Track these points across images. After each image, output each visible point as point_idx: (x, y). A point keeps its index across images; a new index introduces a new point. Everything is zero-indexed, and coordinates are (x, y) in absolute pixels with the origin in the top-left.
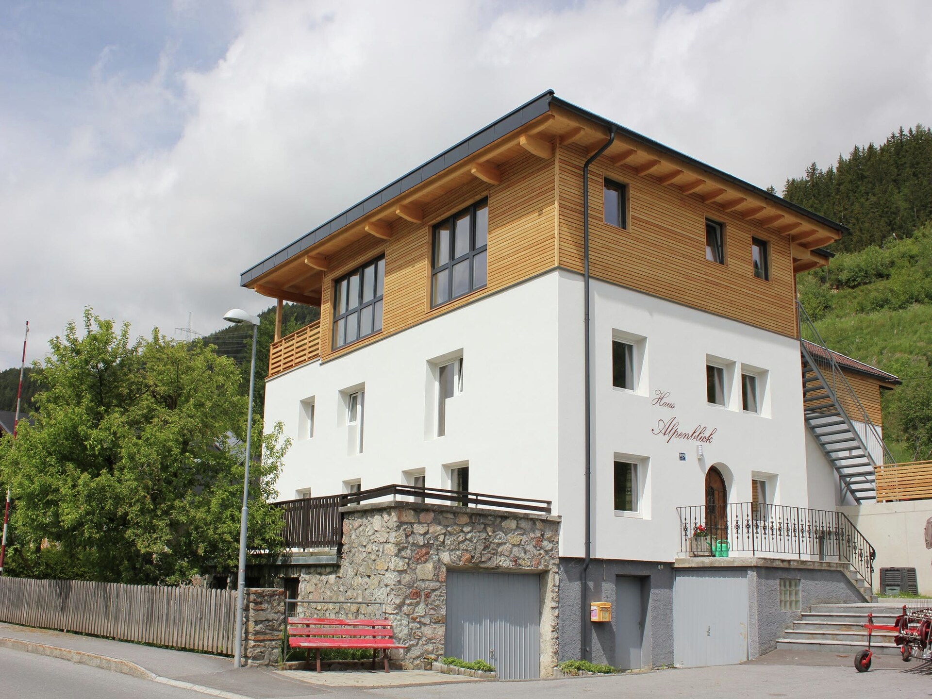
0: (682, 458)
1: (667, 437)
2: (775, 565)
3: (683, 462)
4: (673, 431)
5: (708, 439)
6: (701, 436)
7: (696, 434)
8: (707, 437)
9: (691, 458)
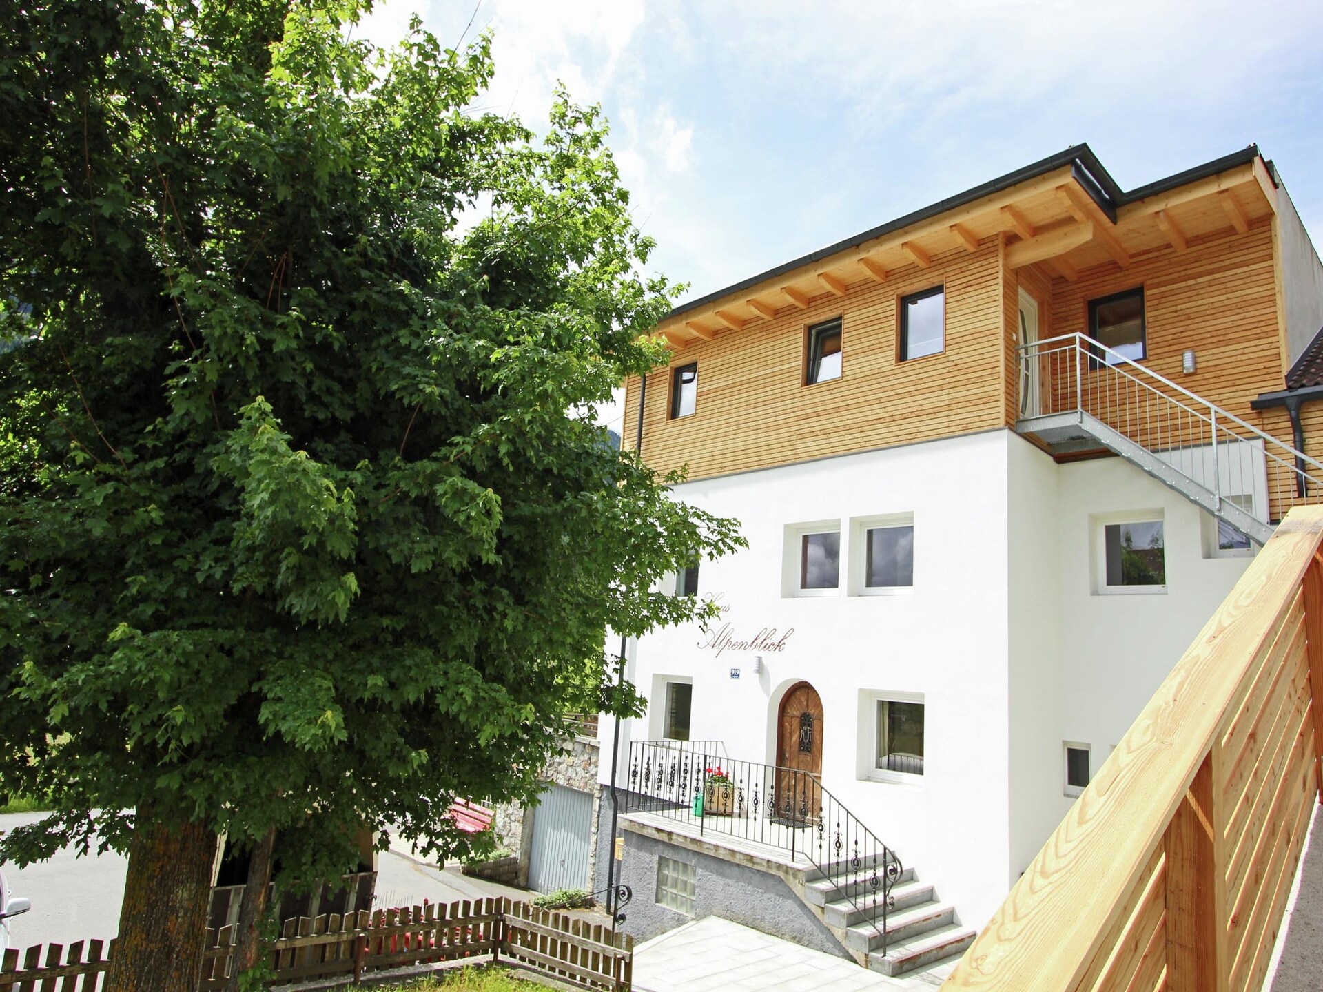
0: (735, 675)
1: (716, 650)
2: (645, 832)
3: (735, 680)
4: (725, 641)
5: (778, 646)
6: (770, 643)
7: (759, 641)
8: (776, 643)
9: (748, 673)
